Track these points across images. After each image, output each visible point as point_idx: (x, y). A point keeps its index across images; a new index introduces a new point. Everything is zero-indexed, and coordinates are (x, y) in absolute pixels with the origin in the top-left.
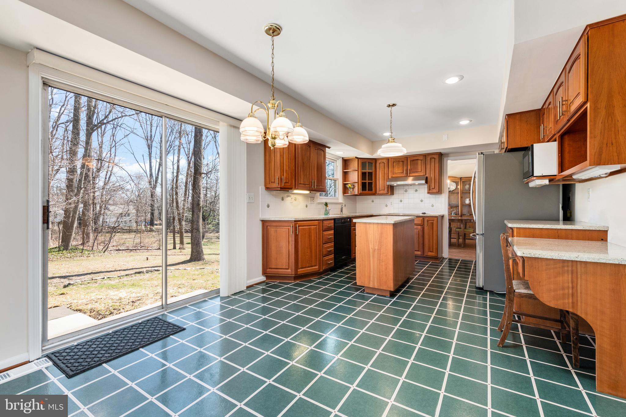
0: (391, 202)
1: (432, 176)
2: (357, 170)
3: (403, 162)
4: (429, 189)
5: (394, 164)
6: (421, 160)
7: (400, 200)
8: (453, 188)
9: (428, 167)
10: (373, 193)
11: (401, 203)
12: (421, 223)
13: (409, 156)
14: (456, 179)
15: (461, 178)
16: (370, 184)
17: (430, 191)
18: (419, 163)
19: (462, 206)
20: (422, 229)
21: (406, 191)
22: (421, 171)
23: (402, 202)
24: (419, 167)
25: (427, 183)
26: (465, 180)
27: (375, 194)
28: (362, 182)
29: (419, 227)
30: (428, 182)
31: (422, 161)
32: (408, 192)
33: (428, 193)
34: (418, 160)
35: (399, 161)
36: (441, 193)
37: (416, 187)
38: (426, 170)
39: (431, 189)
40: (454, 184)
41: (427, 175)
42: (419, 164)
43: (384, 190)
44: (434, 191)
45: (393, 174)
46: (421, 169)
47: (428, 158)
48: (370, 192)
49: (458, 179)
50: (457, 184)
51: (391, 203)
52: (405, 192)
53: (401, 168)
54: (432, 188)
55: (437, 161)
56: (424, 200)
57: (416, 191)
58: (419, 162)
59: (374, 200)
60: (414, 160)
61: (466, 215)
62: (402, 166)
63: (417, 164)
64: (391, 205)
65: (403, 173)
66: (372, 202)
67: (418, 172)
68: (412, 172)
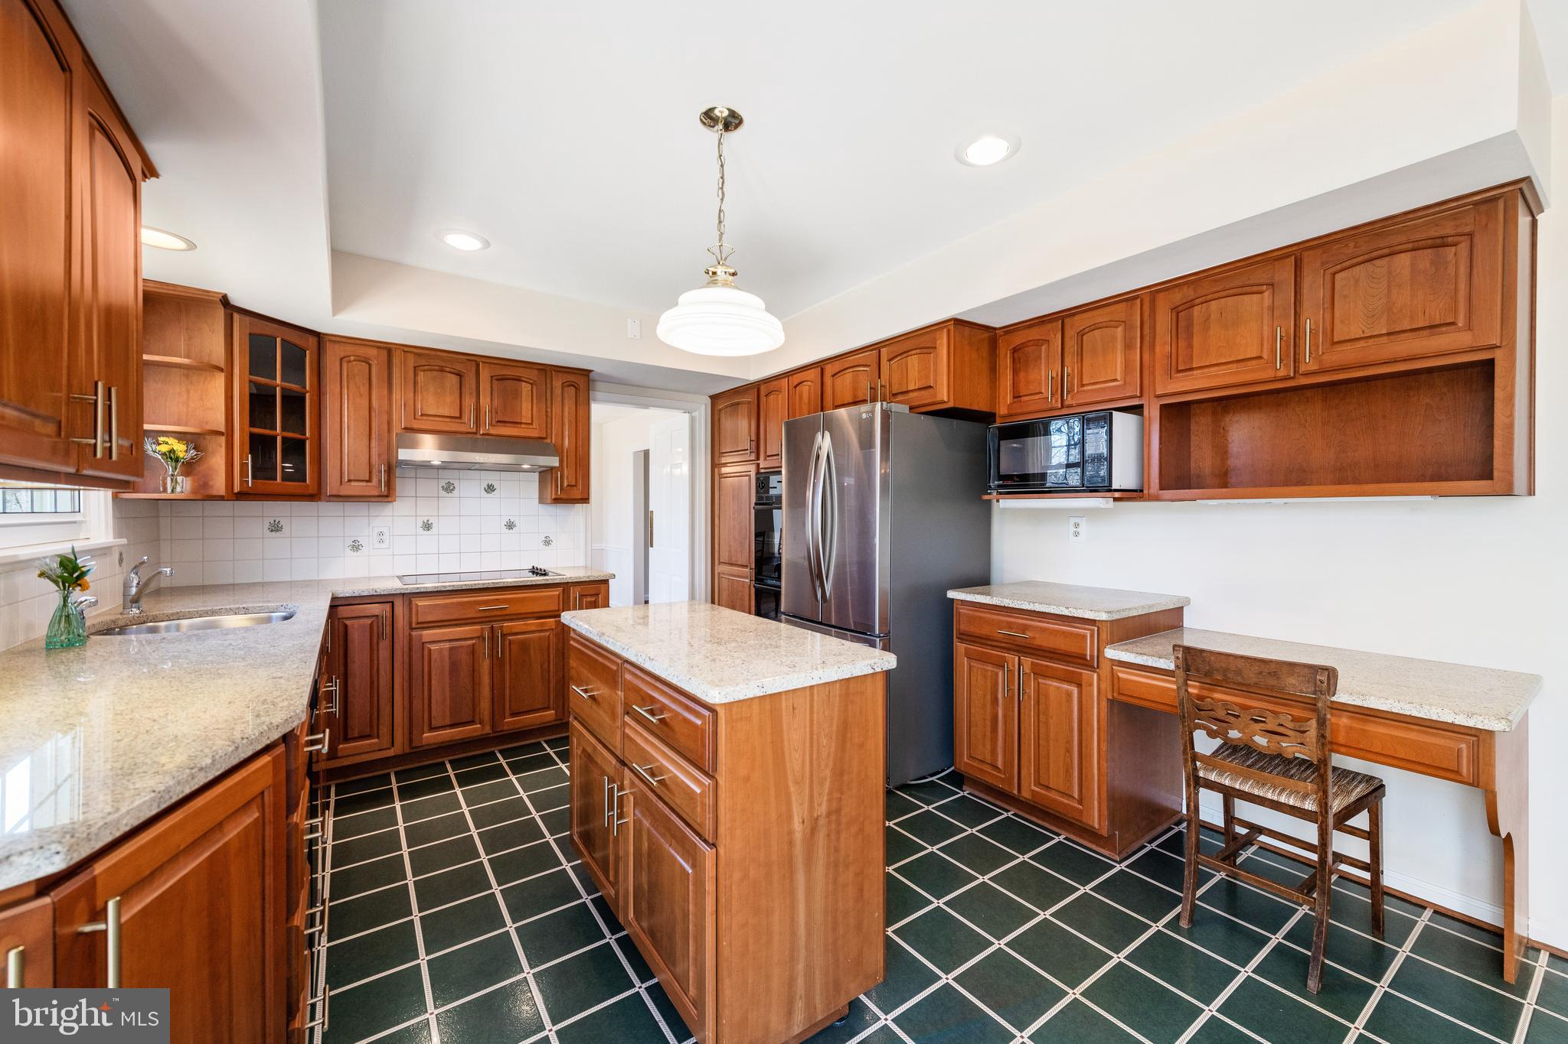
0: (377, 530)
1: (569, 443)
2: (222, 371)
3: (460, 375)
5: (420, 378)
6: (532, 384)
7: (420, 524)
9: (556, 411)
10: (311, 491)
11: (425, 532)
13: (484, 360)
16: (295, 449)
17: (563, 495)
18: (524, 393)
21: (449, 488)
22: (532, 424)
23: (434, 530)
24: (525, 404)
27: (314, 496)
28: (252, 436)
31: (534, 388)
32: (455, 493)
33: (556, 500)
34: (520, 381)
35: (444, 370)
37: (492, 478)
38: (552, 420)
39: (565, 487)
41: (552, 440)
42: (523, 397)
43: (369, 481)
45: (412, 418)
46: (529, 415)
47: (554, 383)
48: (292, 486)
51: (380, 535)
52: (443, 493)
53: (450, 399)
54: (568, 486)
55: (584, 396)
56: (517, 522)
57: (490, 489)
58: (525, 388)
59: (284, 522)
60: (503, 379)
62: (457, 395)
63: (516, 394)
64: (381, 541)
65: (460, 417)
66: (272, 531)
67: (521, 423)
68: (498, 422)
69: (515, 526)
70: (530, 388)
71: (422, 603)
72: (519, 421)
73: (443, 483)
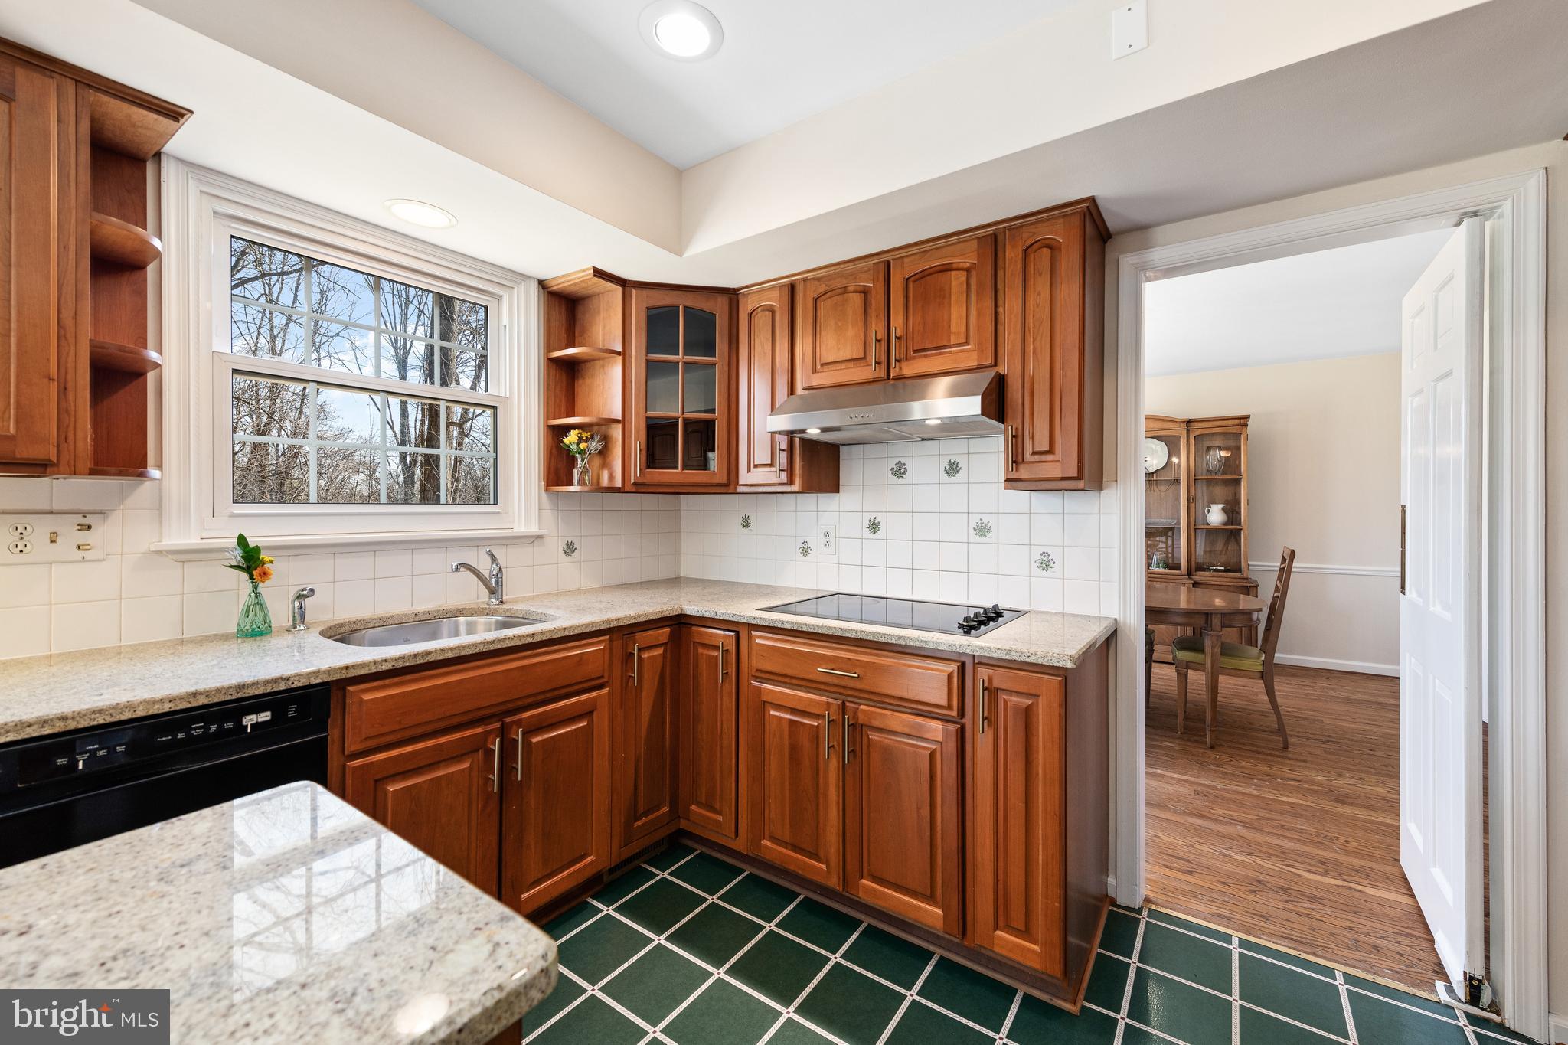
0: (825, 529)
1: (1037, 369)
2: (618, 353)
3: (865, 292)
4: (1016, 459)
5: (821, 312)
6: (969, 269)
7: (866, 524)
8: (1155, 462)
9: (1011, 305)
10: (716, 480)
11: (872, 535)
12: (944, 702)
13: (897, 254)
14: (1171, 425)
15: (1189, 422)
16: (698, 432)
17: (1024, 472)
18: (954, 290)
19: (1193, 534)
20: (951, 747)
21: (900, 471)
22: (967, 344)
23: (881, 533)
24: (956, 312)
25: (1001, 418)
26: (1207, 431)
27: (724, 486)
28: (648, 420)
29: (935, 729)
30: (1009, 412)
31: (974, 273)
32: (908, 477)
33: (1011, 482)
34: (951, 270)
35: (845, 290)
36: (1100, 487)
37: (954, 449)
38: (1000, 328)
39: (1028, 457)
40: (1158, 448)
41: (1002, 369)
42: (953, 298)
44: (1051, 469)
45: (815, 371)
46: (964, 329)
47: (1012, 255)
48: (696, 476)
49: (1176, 426)
50: (1172, 447)
51: (827, 535)
52: (892, 478)
53: (853, 332)
54: (1034, 453)
55: (1070, 260)
56: (993, 525)
57: (953, 469)
58: (957, 280)
60: (923, 275)
61: (1209, 570)
62: (862, 321)
63: (944, 297)
64: (827, 544)
65: (864, 358)
66: (743, 527)
67: (950, 346)
68: (915, 351)
69: (990, 531)
70: (964, 279)
71: (761, 640)
72: (945, 343)
73: (892, 464)
